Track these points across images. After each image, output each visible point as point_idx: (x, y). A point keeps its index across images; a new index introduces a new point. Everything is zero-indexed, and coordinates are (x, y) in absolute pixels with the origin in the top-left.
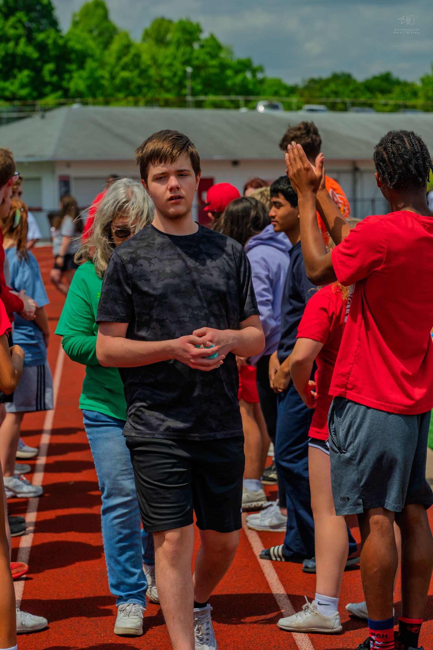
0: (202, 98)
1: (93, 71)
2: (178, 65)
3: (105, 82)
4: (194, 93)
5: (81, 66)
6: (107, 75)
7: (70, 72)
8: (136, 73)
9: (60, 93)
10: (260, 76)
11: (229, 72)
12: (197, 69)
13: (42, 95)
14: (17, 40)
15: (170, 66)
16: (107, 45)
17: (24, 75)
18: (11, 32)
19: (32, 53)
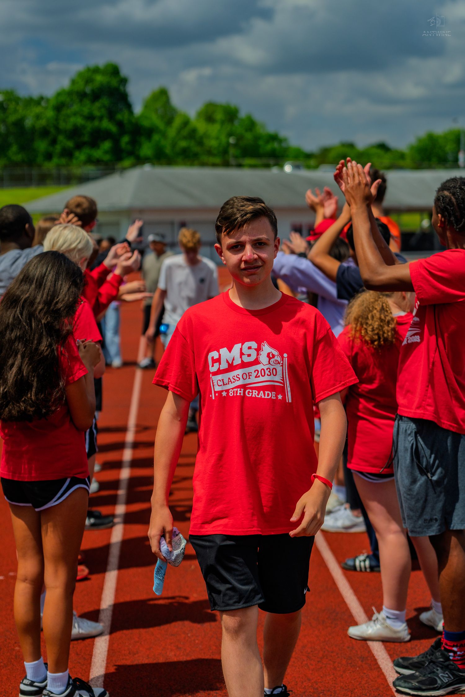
0: (241, 160)
1: (158, 141)
2: (223, 137)
3: (168, 150)
4: (236, 157)
5: (149, 139)
6: (169, 145)
7: (140, 143)
8: (193, 142)
9: (133, 158)
10: (284, 145)
11: (261, 143)
12: (237, 140)
13: (120, 160)
14: (101, 118)
15: (217, 138)
16: (169, 122)
17: (107, 145)
18: (97, 113)
19: (113, 128)
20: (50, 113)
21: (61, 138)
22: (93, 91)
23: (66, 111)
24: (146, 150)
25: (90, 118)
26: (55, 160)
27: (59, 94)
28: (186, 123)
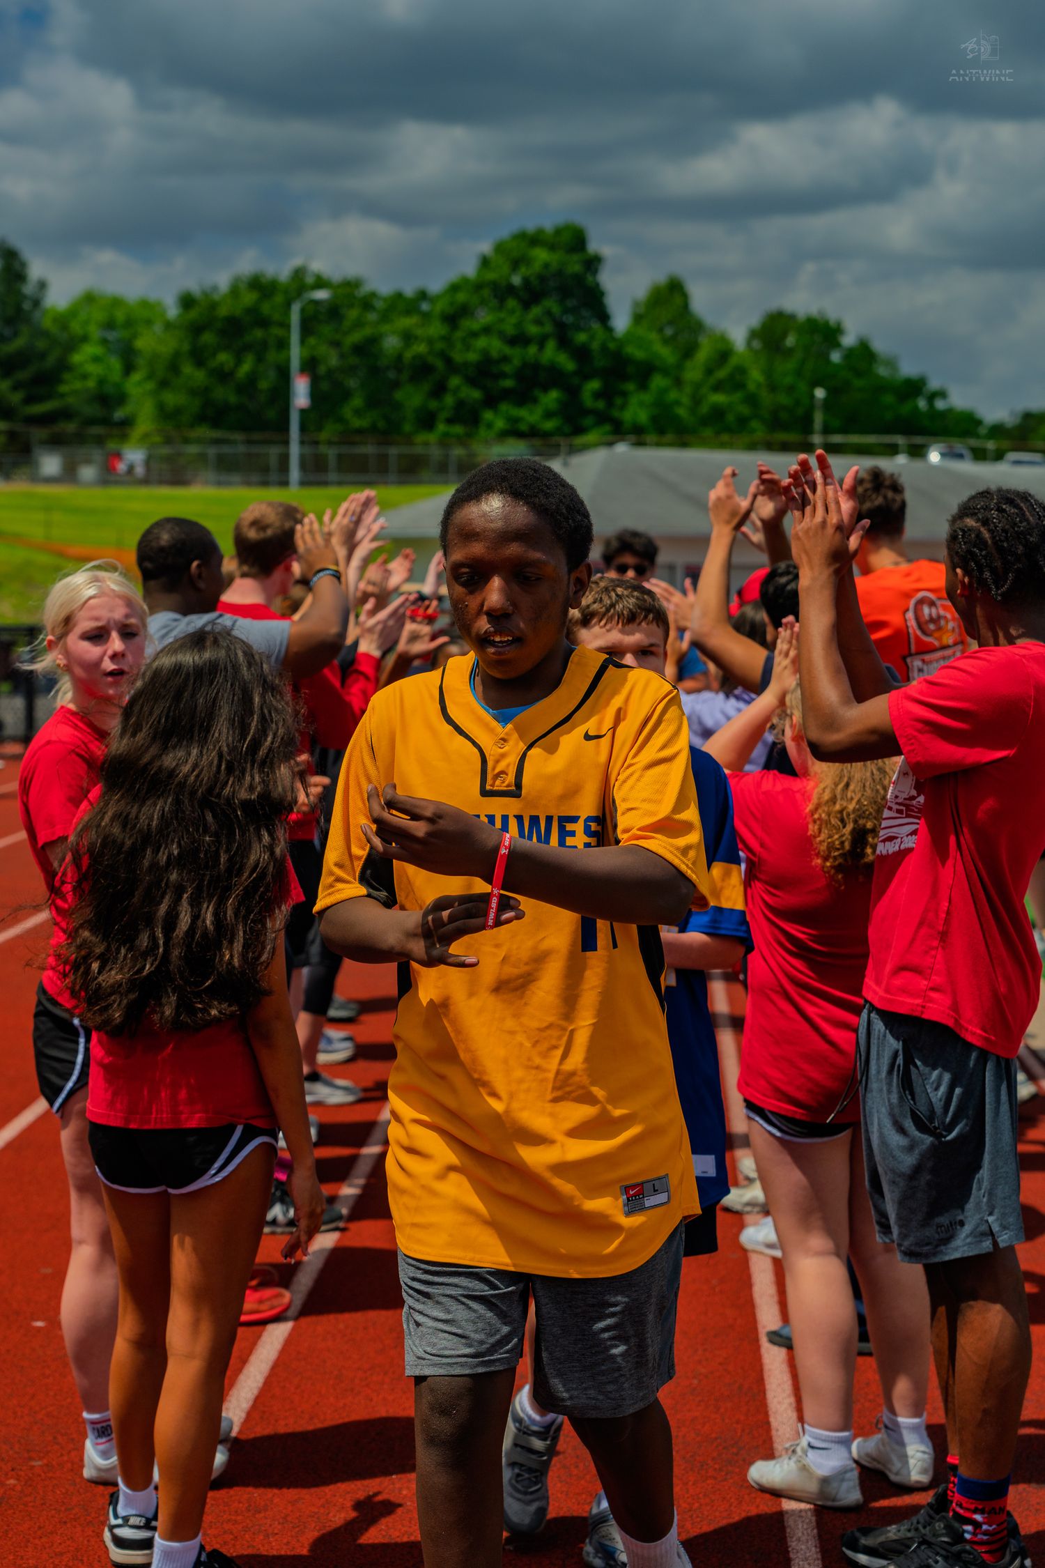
0: (837, 439)
1: (663, 392)
2: (802, 387)
3: (682, 412)
4: (827, 430)
5: (643, 385)
6: (685, 400)
7: (624, 394)
8: (738, 396)
9: (607, 427)
11: (889, 399)
12: (833, 392)
13: (579, 430)
14: (542, 342)
15: (791, 389)
16: (688, 352)
17: (552, 397)
18: (533, 330)
19: (566, 363)
20: (436, 329)
21: (455, 381)
22: (526, 281)
23: (469, 324)
24: (636, 410)
25: (519, 340)
26: (441, 427)
27: (454, 288)
28: (724, 354)
